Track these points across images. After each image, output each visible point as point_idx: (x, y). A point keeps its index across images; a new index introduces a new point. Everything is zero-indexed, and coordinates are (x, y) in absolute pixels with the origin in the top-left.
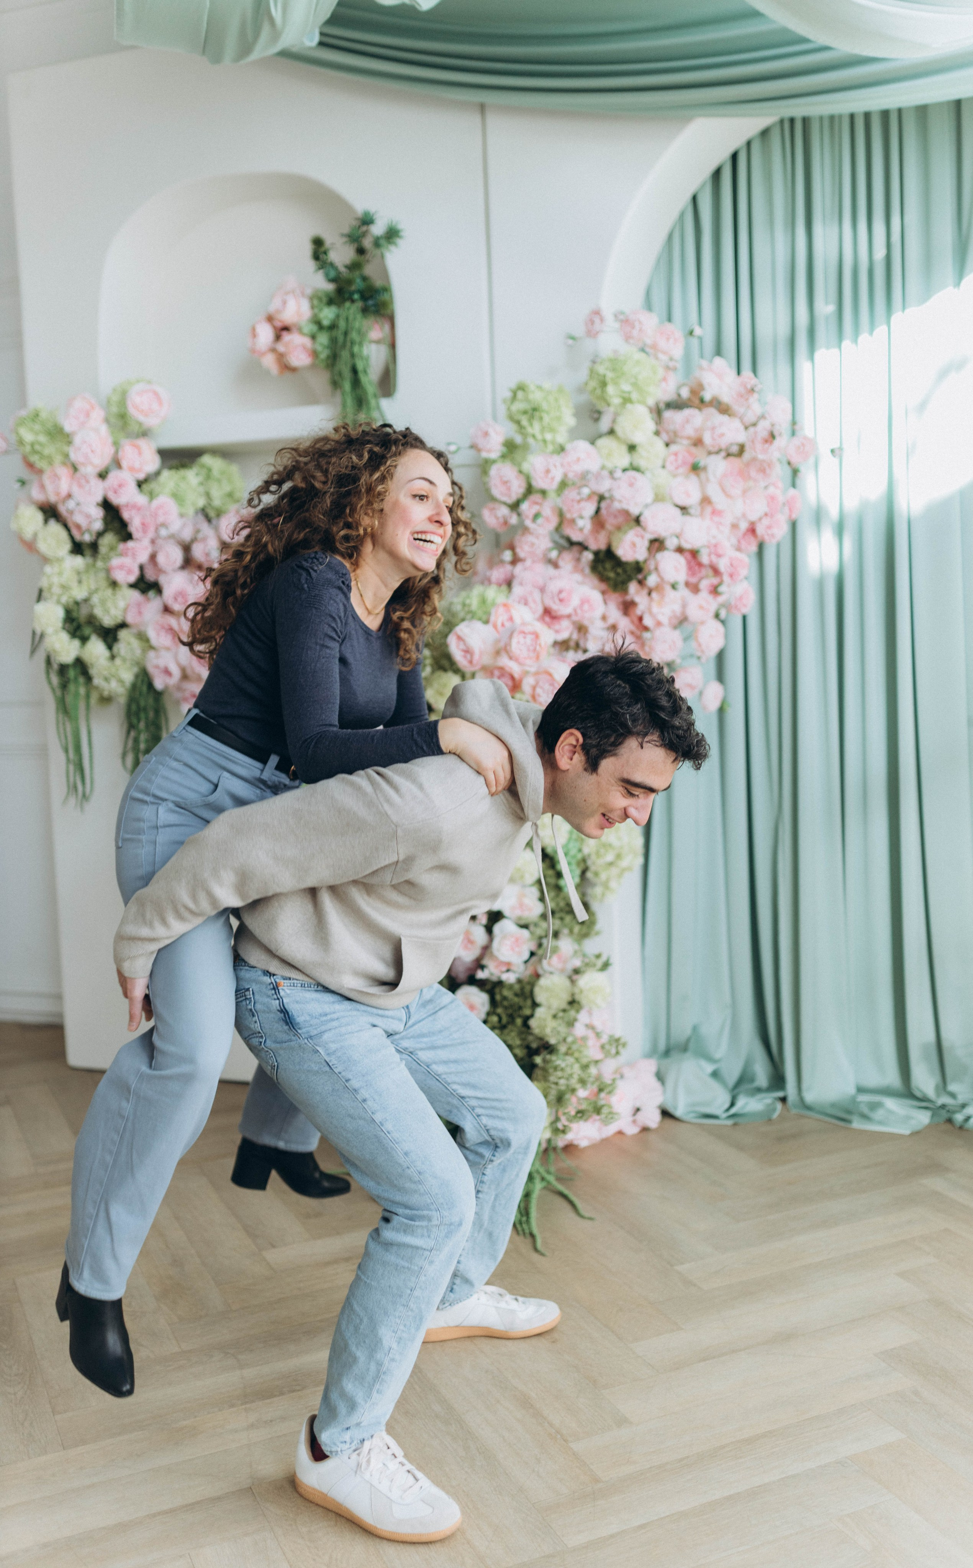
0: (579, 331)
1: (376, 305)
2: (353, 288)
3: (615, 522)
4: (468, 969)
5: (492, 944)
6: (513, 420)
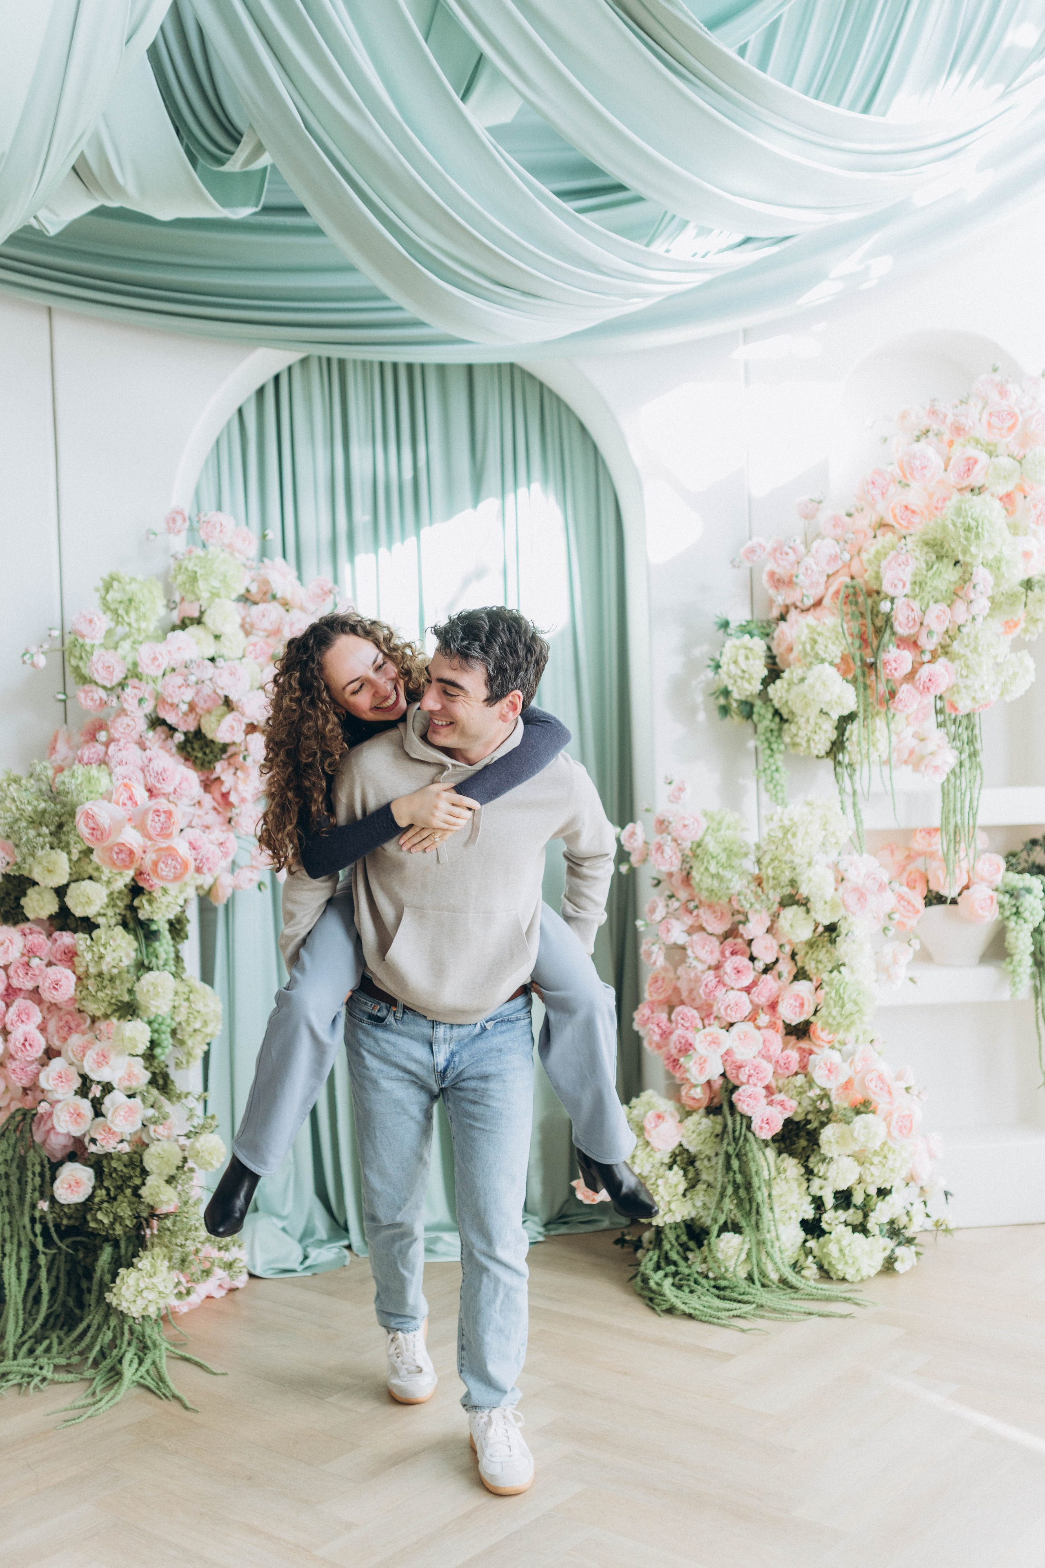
0: (162, 527)
3: (205, 706)
4: (65, 1146)
5: (103, 1115)
6: (109, 608)
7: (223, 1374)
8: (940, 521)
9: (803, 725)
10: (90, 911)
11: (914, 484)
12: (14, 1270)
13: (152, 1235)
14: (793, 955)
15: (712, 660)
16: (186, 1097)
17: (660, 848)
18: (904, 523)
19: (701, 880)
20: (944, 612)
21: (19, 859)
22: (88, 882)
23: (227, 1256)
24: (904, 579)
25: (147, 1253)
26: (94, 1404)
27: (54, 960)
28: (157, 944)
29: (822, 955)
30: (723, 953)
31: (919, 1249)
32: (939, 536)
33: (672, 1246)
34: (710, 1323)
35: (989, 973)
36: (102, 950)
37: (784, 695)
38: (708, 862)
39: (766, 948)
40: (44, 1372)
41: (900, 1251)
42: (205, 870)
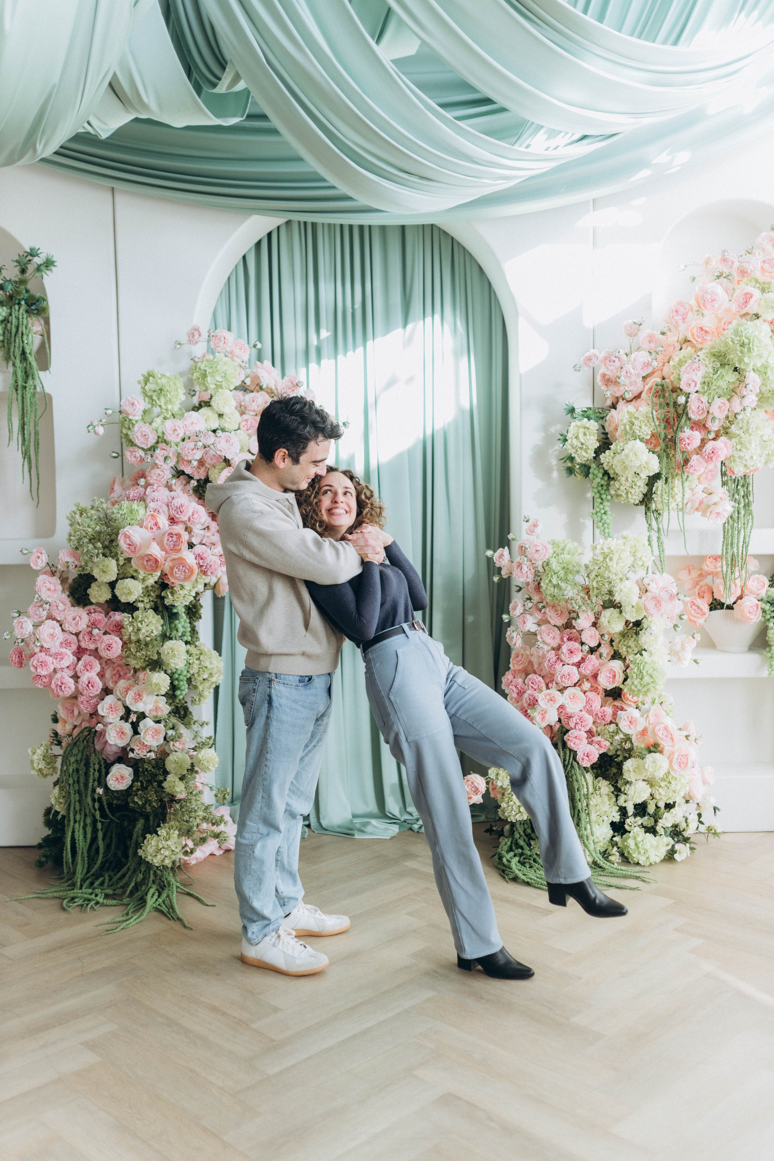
0: (184, 339)
1: (37, 309)
2: (21, 297)
3: (211, 463)
4: (116, 753)
5: (139, 734)
6: (147, 395)
7: (212, 906)
8: (723, 339)
9: (623, 483)
10: (131, 599)
11: (706, 312)
12: (81, 831)
13: (170, 812)
14: (612, 641)
15: (561, 435)
16: (194, 724)
17: (520, 565)
18: (700, 340)
19: (546, 589)
20: (724, 404)
21: (83, 564)
22: (129, 579)
23: (216, 829)
24: (696, 380)
25: (166, 825)
26: (127, 920)
27: (109, 631)
28: (177, 622)
29: (631, 643)
30: (562, 639)
31: (693, 845)
32: (723, 349)
33: (521, 835)
34: (541, 889)
35: (754, 658)
36: (139, 625)
37: (611, 461)
38: (552, 577)
39: (591, 636)
40: (98, 898)
41: (678, 847)
42: (209, 574)
